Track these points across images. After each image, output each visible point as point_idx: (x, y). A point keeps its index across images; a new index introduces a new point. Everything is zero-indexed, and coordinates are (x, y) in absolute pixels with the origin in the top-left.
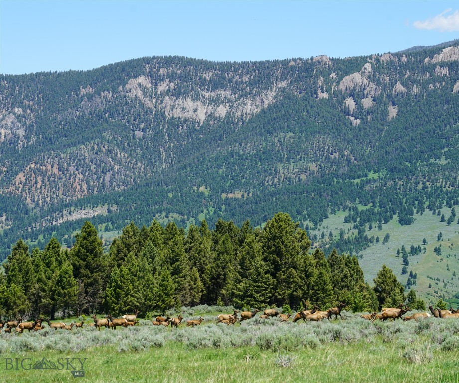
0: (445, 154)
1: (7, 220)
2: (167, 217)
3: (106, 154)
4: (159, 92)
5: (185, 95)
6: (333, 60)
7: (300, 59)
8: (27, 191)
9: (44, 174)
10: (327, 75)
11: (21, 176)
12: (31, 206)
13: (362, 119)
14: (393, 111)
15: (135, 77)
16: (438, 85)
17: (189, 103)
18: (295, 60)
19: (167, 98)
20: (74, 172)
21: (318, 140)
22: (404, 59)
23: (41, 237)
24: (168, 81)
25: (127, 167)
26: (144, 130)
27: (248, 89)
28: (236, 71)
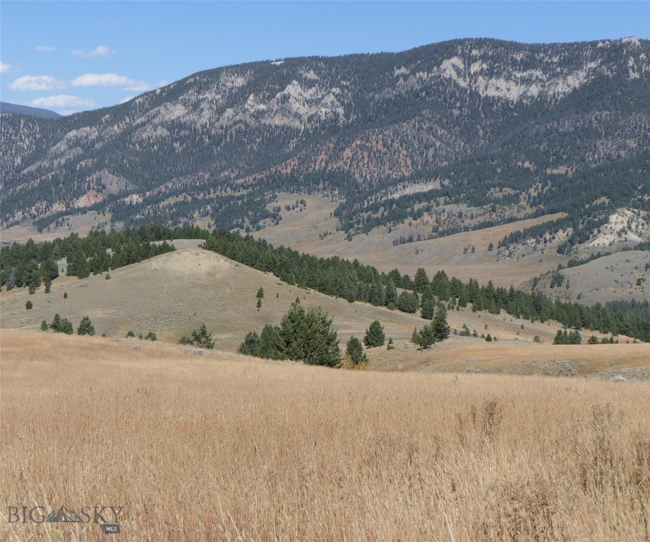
1: (339, 193)
2: (501, 191)
4: (472, 72)
5: (498, 75)
6: (641, 41)
7: (609, 41)
8: (355, 167)
9: (370, 150)
10: (636, 56)
11: (348, 153)
12: (360, 181)
15: (449, 58)
17: (501, 83)
18: (604, 42)
19: (480, 78)
20: (398, 148)
21: (633, 117)
23: (382, 209)
24: (480, 61)
25: (448, 144)
26: (460, 108)
27: (558, 70)
28: (545, 52)
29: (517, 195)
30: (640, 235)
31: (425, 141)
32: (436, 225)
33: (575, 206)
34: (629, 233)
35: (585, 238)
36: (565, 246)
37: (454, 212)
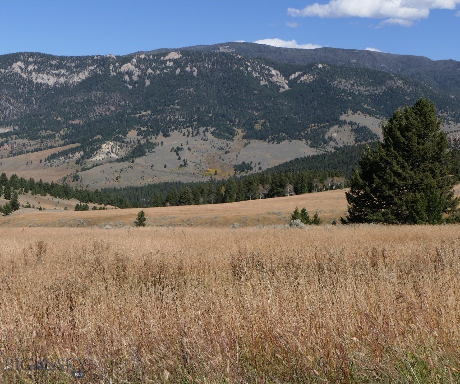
0: (177, 104)
2: (46, 132)
3: (6, 101)
4: (29, 70)
5: (43, 72)
6: (116, 56)
7: (100, 56)
10: (114, 64)
13: (133, 86)
14: (148, 83)
15: (16, 62)
16: (168, 70)
17: (45, 76)
18: (97, 56)
19: (34, 73)
21: (113, 95)
22: (151, 57)
24: (33, 65)
25: (17, 108)
26: (23, 89)
27: (75, 70)
28: (68, 61)
29: (54, 135)
30: (118, 155)
31: (4, 106)
32: (11, 150)
33: (84, 140)
34: (112, 154)
35: (89, 157)
36: (79, 160)
37: (21, 143)
